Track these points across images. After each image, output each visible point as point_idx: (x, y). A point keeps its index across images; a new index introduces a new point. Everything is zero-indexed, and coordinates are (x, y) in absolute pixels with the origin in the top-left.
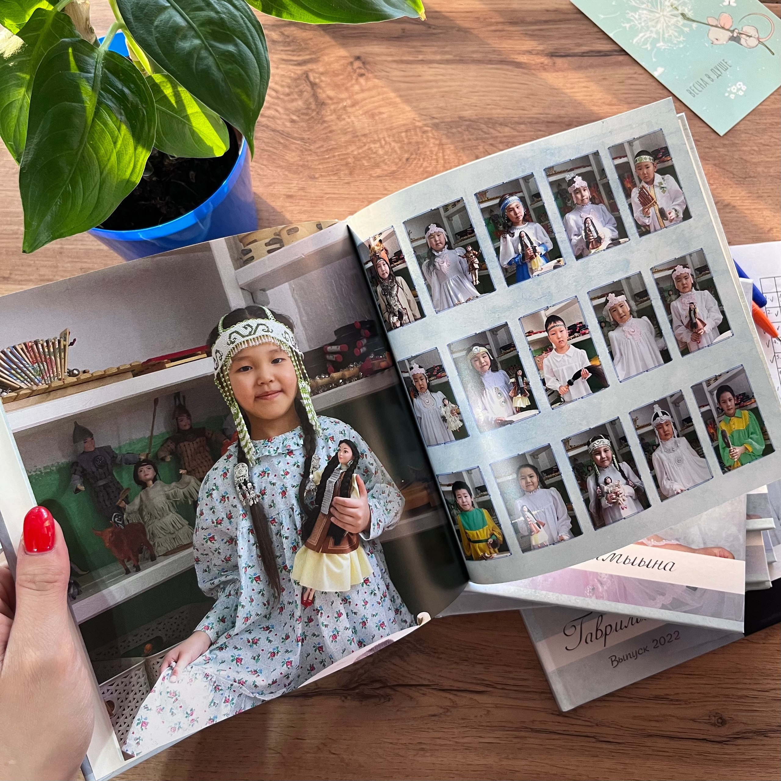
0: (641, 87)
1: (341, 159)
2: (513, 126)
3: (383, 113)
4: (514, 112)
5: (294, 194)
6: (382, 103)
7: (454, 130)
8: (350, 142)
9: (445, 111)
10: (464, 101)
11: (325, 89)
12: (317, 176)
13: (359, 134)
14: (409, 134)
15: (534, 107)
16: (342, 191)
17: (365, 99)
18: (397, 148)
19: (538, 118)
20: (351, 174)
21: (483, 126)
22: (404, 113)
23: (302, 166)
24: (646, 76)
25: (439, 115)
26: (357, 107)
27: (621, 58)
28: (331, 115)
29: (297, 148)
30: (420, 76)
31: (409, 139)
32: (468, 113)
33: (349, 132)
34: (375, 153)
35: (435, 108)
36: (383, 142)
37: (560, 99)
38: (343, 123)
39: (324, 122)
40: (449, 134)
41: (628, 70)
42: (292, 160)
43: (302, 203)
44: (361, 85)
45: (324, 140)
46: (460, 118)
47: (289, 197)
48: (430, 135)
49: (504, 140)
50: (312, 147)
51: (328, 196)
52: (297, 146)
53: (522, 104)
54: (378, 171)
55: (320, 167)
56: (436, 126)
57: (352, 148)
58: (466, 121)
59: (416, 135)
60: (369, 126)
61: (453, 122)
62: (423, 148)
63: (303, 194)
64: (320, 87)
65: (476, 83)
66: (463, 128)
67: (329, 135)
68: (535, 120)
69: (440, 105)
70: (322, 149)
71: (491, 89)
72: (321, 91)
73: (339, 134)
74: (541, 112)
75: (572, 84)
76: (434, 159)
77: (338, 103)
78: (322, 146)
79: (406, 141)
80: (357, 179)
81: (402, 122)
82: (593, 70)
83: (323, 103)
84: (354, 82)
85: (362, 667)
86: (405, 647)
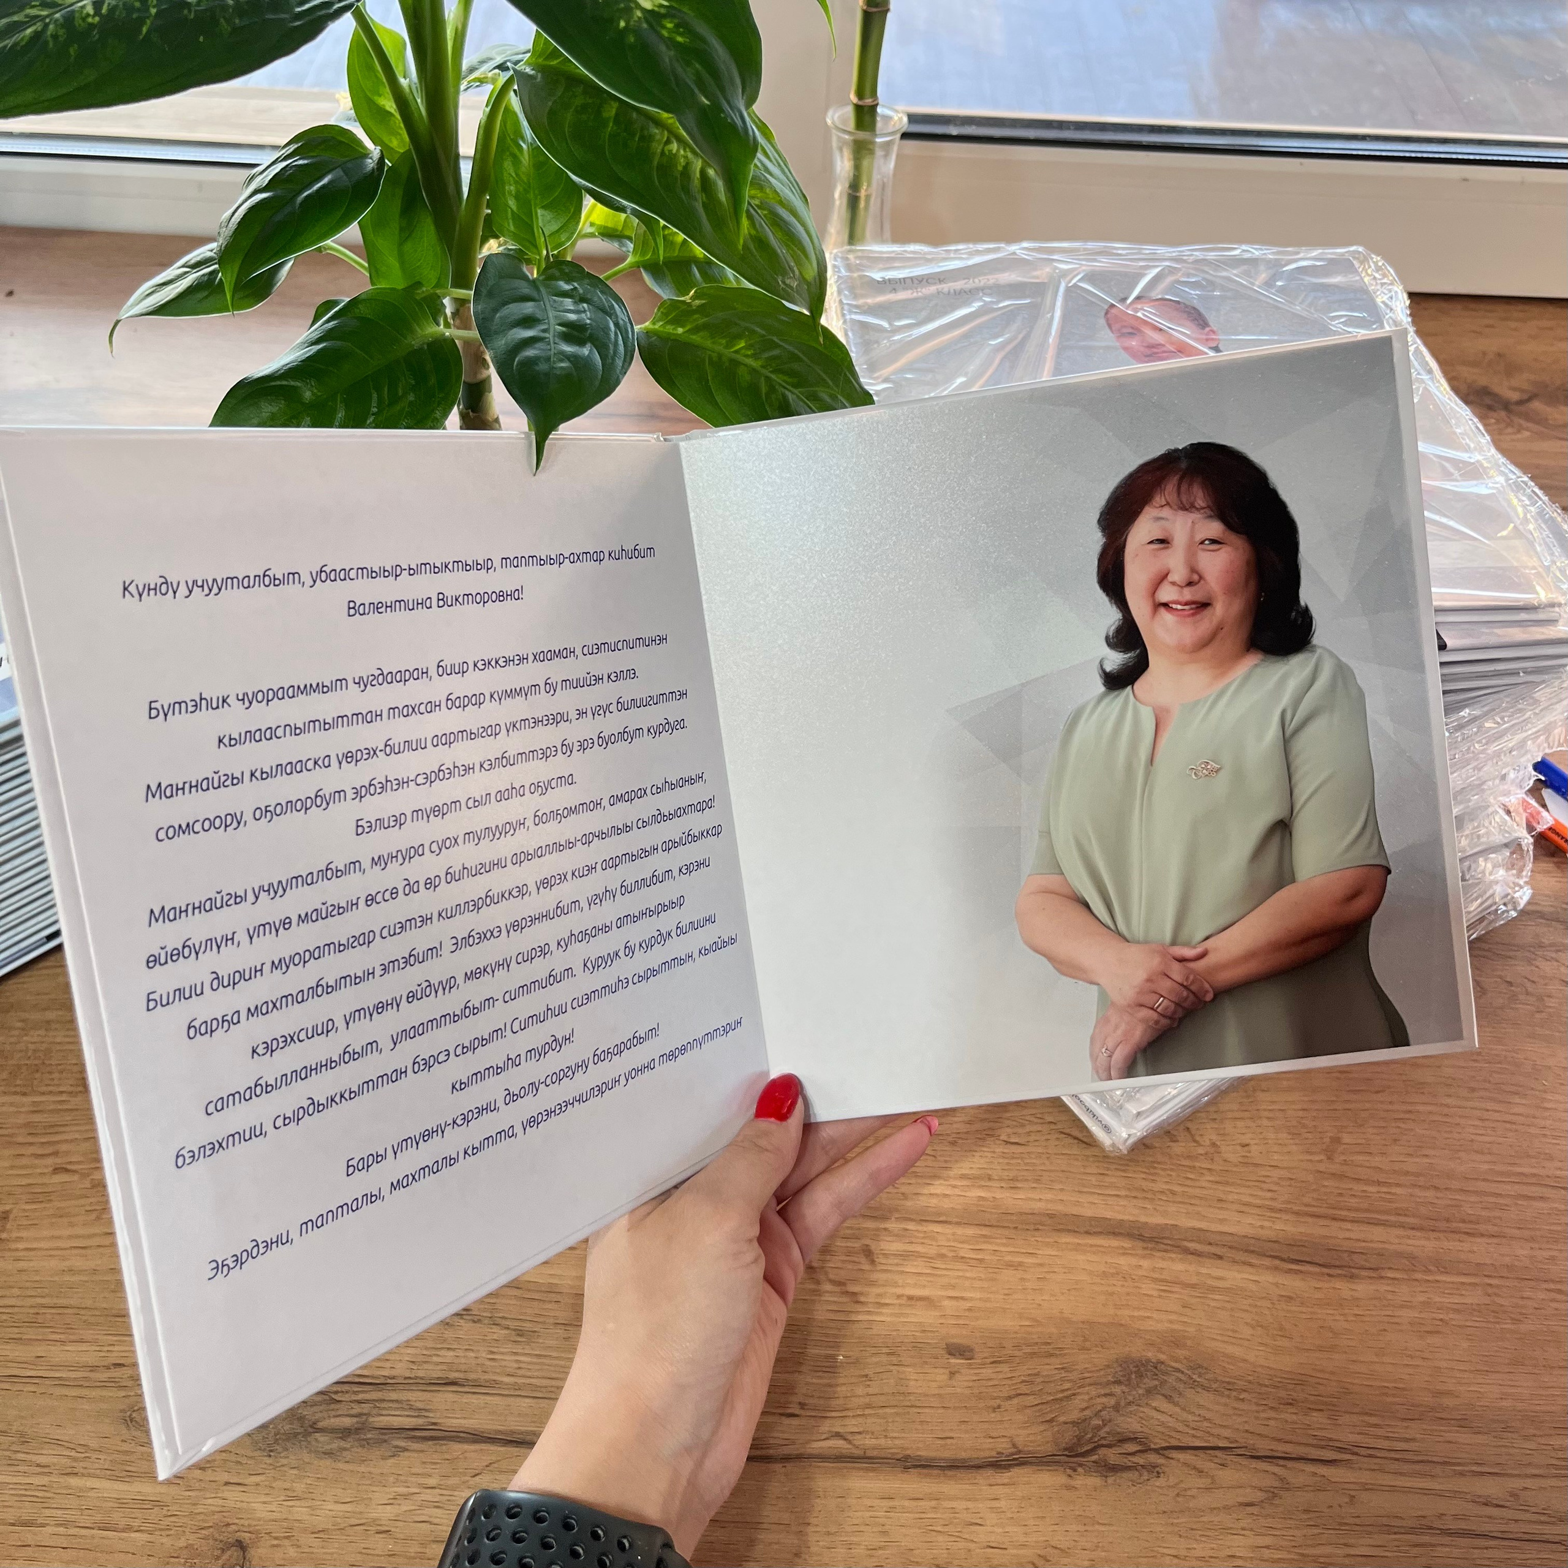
85: (1097, 1414)
86: (1171, 1380)
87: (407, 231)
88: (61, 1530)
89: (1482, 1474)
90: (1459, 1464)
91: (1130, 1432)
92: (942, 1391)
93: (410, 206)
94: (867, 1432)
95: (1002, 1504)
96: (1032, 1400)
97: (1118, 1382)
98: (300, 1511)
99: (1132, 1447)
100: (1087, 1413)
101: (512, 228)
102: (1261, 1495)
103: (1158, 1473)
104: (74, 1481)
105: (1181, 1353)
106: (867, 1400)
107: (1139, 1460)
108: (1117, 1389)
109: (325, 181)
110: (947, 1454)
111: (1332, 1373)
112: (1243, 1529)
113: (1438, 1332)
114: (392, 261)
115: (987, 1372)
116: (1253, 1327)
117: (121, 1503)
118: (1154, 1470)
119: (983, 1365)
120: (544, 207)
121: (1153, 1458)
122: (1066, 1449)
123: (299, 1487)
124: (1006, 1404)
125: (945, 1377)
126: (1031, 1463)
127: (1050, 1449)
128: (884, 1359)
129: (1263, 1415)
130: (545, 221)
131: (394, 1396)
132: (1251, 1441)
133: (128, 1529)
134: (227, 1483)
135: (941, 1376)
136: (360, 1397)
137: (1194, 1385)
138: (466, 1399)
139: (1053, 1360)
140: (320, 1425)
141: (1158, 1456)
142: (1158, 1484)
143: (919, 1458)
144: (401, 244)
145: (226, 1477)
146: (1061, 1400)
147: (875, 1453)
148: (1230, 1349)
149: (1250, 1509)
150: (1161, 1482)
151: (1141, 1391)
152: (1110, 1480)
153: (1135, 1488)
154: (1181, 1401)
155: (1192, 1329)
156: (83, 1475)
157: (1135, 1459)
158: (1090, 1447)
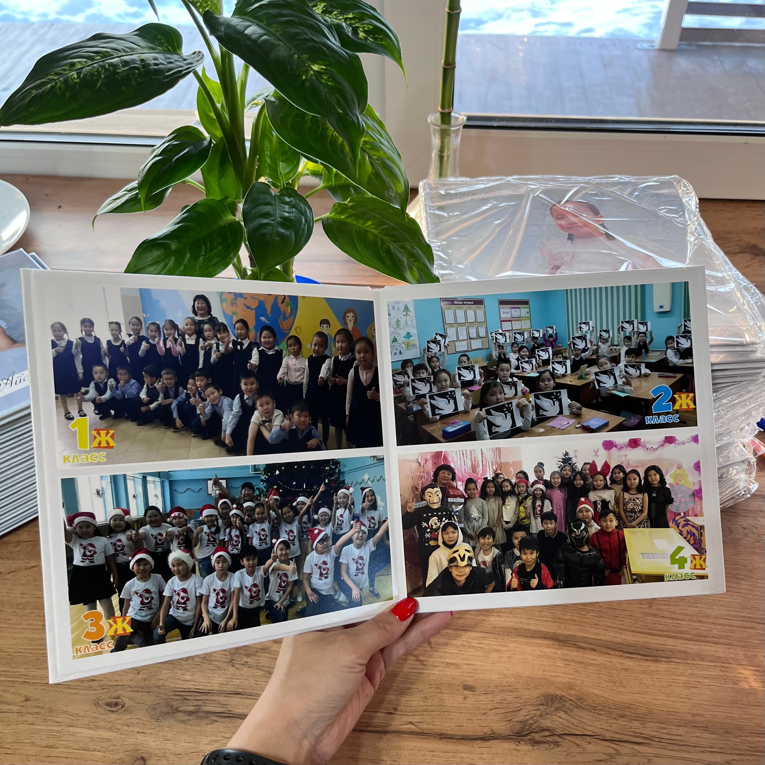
85: (532, 718)
86: (567, 704)
87: (222, 173)
88: (65, 750)
89: (713, 752)
90: (702, 747)
91: (546, 726)
92: (460, 705)
93: (223, 162)
94: (424, 722)
95: (485, 756)
96: (502, 711)
97: (542, 704)
98: (170, 746)
99: (547, 733)
100: (527, 717)
101: (268, 171)
102: (606, 757)
104: (72, 729)
105: (573, 692)
106: (425, 708)
107: (550, 739)
108: (542, 708)
109: (186, 151)
110: (461, 733)
111: (644, 704)
113: (696, 687)
114: (215, 187)
115: (482, 698)
116: (608, 682)
117: (92, 739)
118: (557, 744)
119: (479, 695)
120: (282, 162)
121: (556, 738)
122: (516, 733)
123: (170, 735)
124: (490, 712)
125: (462, 699)
126: (499, 739)
127: (508, 733)
128: (434, 690)
129: (609, 721)
130: (283, 168)
131: (212, 698)
132: (603, 733)
133: (94, 750)
134: (138, 732)
135: (460, 698)
136: (197, 698)
137: (578, 707)
138: (244, 700)
139: (512, 693)
140: (180, 709)
141: (559, 738)
142: (558, 750)
143: (448, 734)
144: (220, 178)
145: (138, 730)
146: (515, 711)
147: (427, 732)
148: (596, 691)
149: (600, 763)
150: (560, 749)
151: (553, 709)
152: (536, 748)
153: (547, 751)
154: (571, 714)
155: (579, 682)
156: (76, 727)
157: (547, 738)
158: (527, 732)
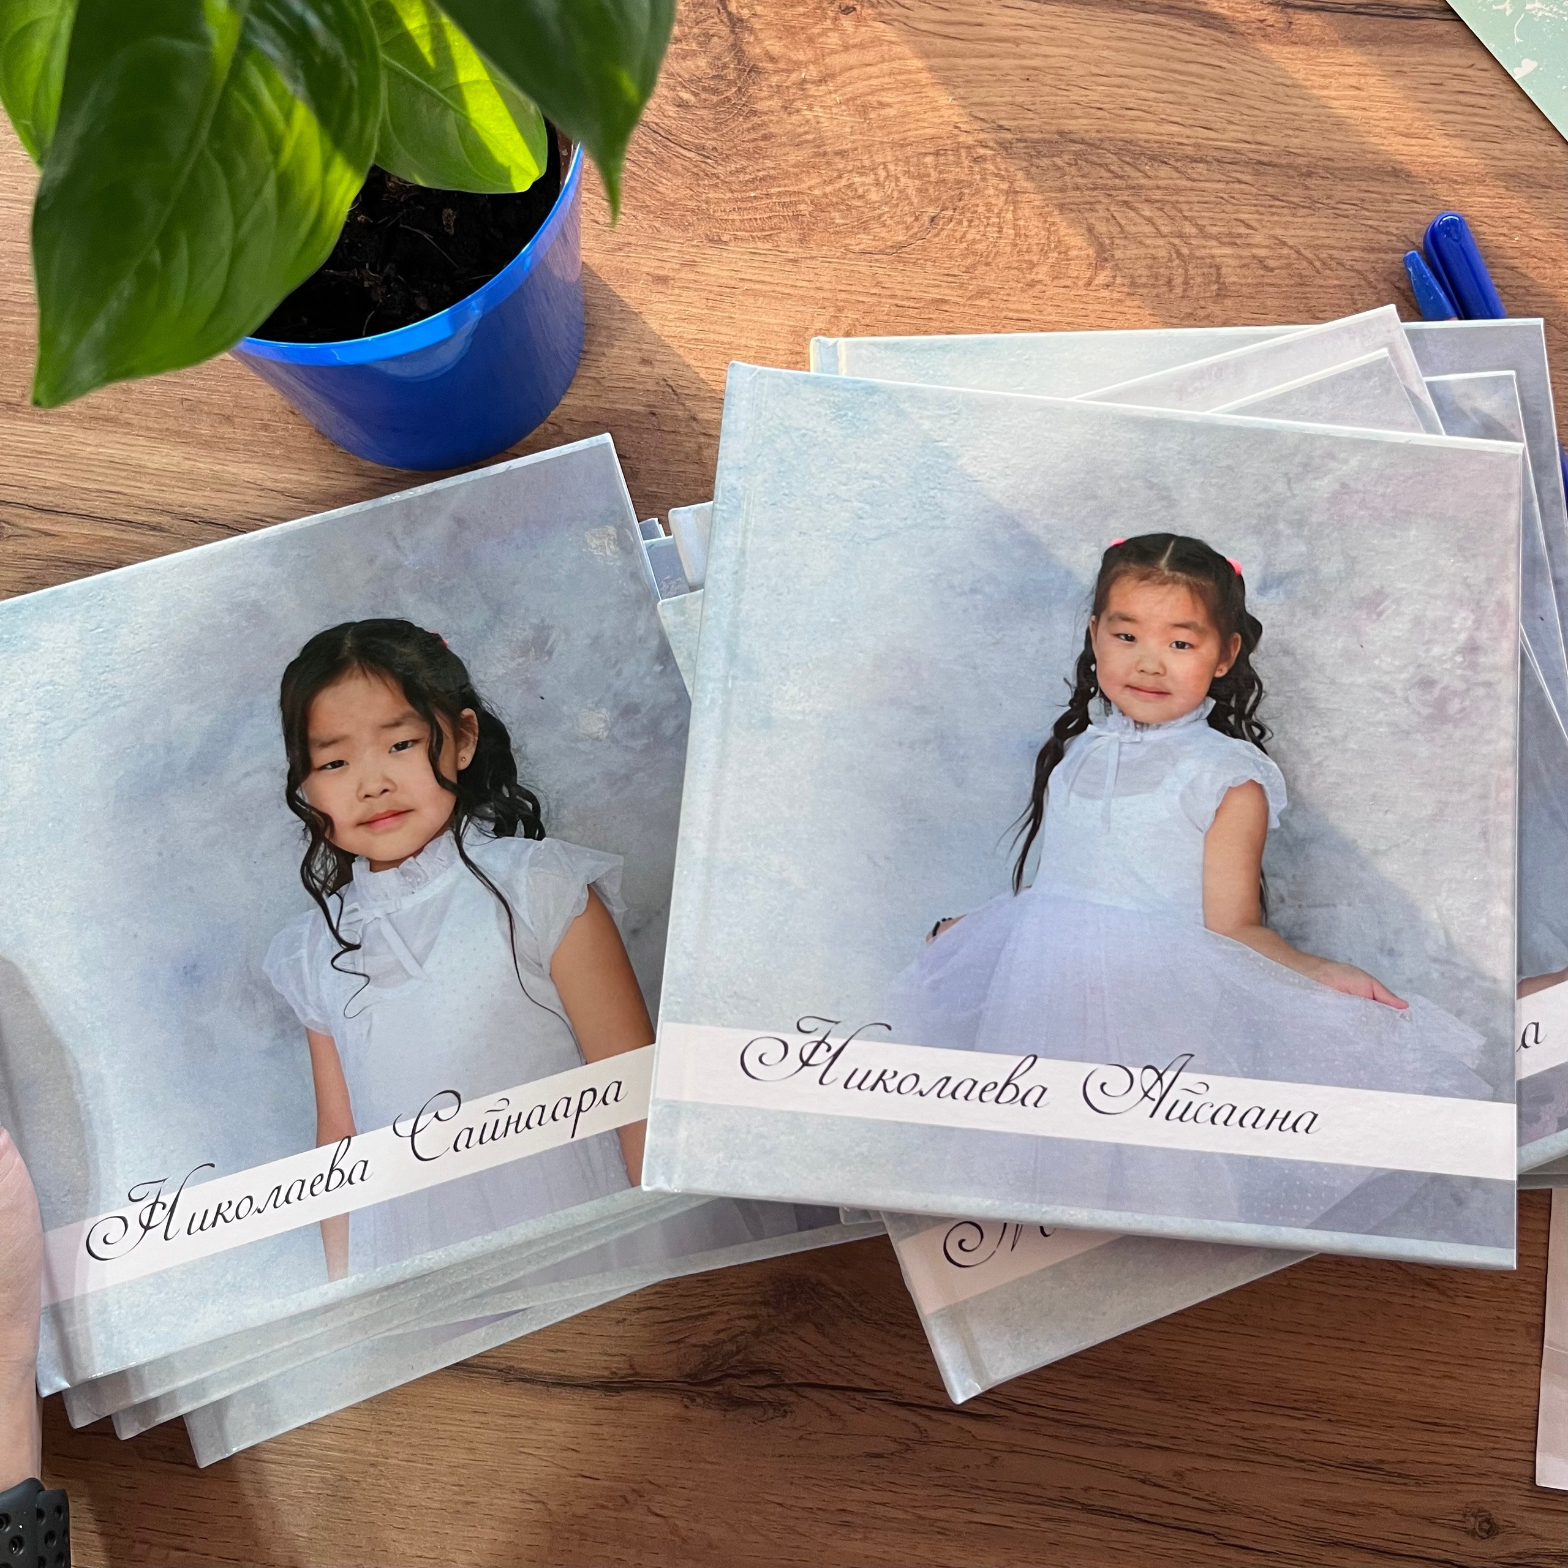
0: (1482, 101)
1: (784, 205)
2: (1179, 164)
3: (889, 105)
4: (1188, 132)
5: (671, 274)
6: (887, 80)
7: (1045, 162)
8: (807, 167)
9: (1031, 115)
10: (1076, 94)
11: (761, 36)
12: (725, 238)
13: (829, 149)
14: (942, 159)
15: (1230, 123)
16: (778, 277)
17: (851, 68)
18: (912, 192)
19: (1236, 152)
20: (803, 239)
21: (1111, 158)
22: (934, 109)
23: (693, 211)
24: (1494, 74)
25: (1015, 123)
26: (831, 86)
27: (1442, 27)
28: (770, 97)
29: (685, 168)
30: (980, 25)
31: (941, 172)
32: (1078, 125)
33: (807, 142)
34: (860, 197)
35: (1006, 104)
36: (882, 174)
37: (1294, 109)
38: (795, 118)
39: (754, 113)
40: (1033, 170)
41: (1456, 58)
42: (672, 196)
43: (688, 295)
44: (843, 32)
45: (749, 156)
46: (1061, 133)
47: (662, 280)
48: (990, 167)
49: (1157, 195)
50: (720, 170)
51: (747, 285)
52: (686, 164)
53: (1204, 116)
54: (865, 241)
55: (736, 216)
56: (1005, 147)
57: (812, 180)
58: (1073, 141)
59: (958, 163)
60: (852, 133)
61: (1044, 141)
62: (973, 195)
63: (692, 276)
64: (751, 31)
65: (1105, 53)
66: (1066, 157)
67: (762, 144)
68: (1230, 156)
69: (1019, 99)
70: (742, 177)
71: (1138, 70)
72: (752, 39)
73: (784, 145)
74: (1249, 138)
75: (1324, 76)
76: (993, 225)
77: (789, 71)
78: (743, 170)
79: (934, 176)
80: (814, 253)
81: (930, 132)
82: (1375, 50)
83: (754, 69)
84: (828, 23)
85: (732, 1339)
86: (827, 1306)
89: (1151, 1447)
90: (1129, 1433)
91: (765, 1363)
96: (663, 1316)
97: (766, 1303)
99: (763, 1380)
100: (722, 1336)
102: (892, 1446)
103: (785, 1411)
105: (846, 1277)
107: (768, 1395)
108: (764, 1311)
110: (555, 1369)
112: (863, 1482)
118: (781, 1408)
121: (784, 1394)
122: (688, 1376)
124: (633, 1318)
126: (646, 1388)
127: (668, 1375)
132: (900, 1385)
137: (851, 1314)
141: (789, 1393)
142: (781, 1424)
143: (523, 1371)
146: (696, 1318)
149: (875, 1461)
150: (787, 1421)
151: (789, 1317)
152: (729, 1415)
153: (755, 1426)
154: (832, 1331)
157: (763, 1394)
158: (716, 1375)
